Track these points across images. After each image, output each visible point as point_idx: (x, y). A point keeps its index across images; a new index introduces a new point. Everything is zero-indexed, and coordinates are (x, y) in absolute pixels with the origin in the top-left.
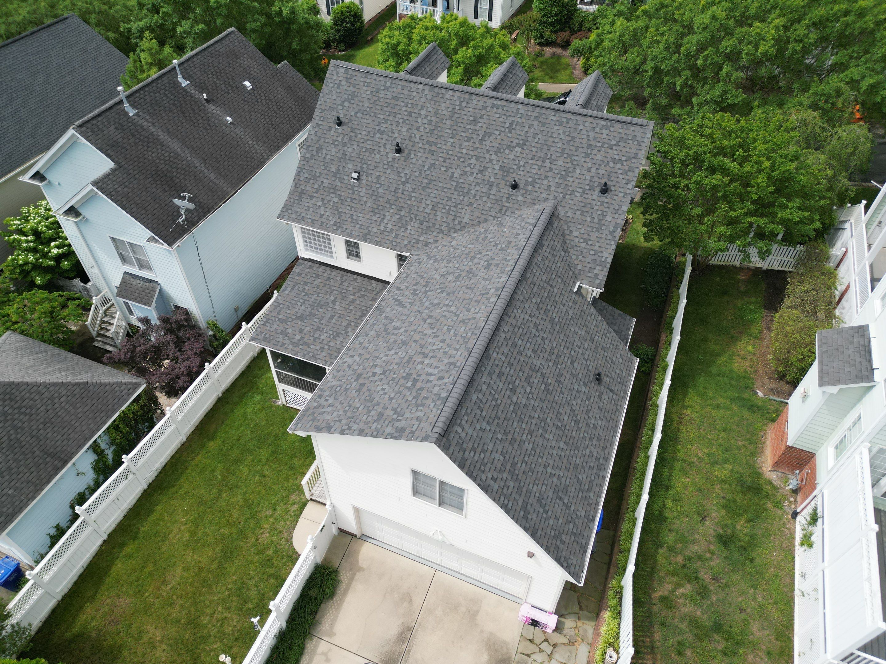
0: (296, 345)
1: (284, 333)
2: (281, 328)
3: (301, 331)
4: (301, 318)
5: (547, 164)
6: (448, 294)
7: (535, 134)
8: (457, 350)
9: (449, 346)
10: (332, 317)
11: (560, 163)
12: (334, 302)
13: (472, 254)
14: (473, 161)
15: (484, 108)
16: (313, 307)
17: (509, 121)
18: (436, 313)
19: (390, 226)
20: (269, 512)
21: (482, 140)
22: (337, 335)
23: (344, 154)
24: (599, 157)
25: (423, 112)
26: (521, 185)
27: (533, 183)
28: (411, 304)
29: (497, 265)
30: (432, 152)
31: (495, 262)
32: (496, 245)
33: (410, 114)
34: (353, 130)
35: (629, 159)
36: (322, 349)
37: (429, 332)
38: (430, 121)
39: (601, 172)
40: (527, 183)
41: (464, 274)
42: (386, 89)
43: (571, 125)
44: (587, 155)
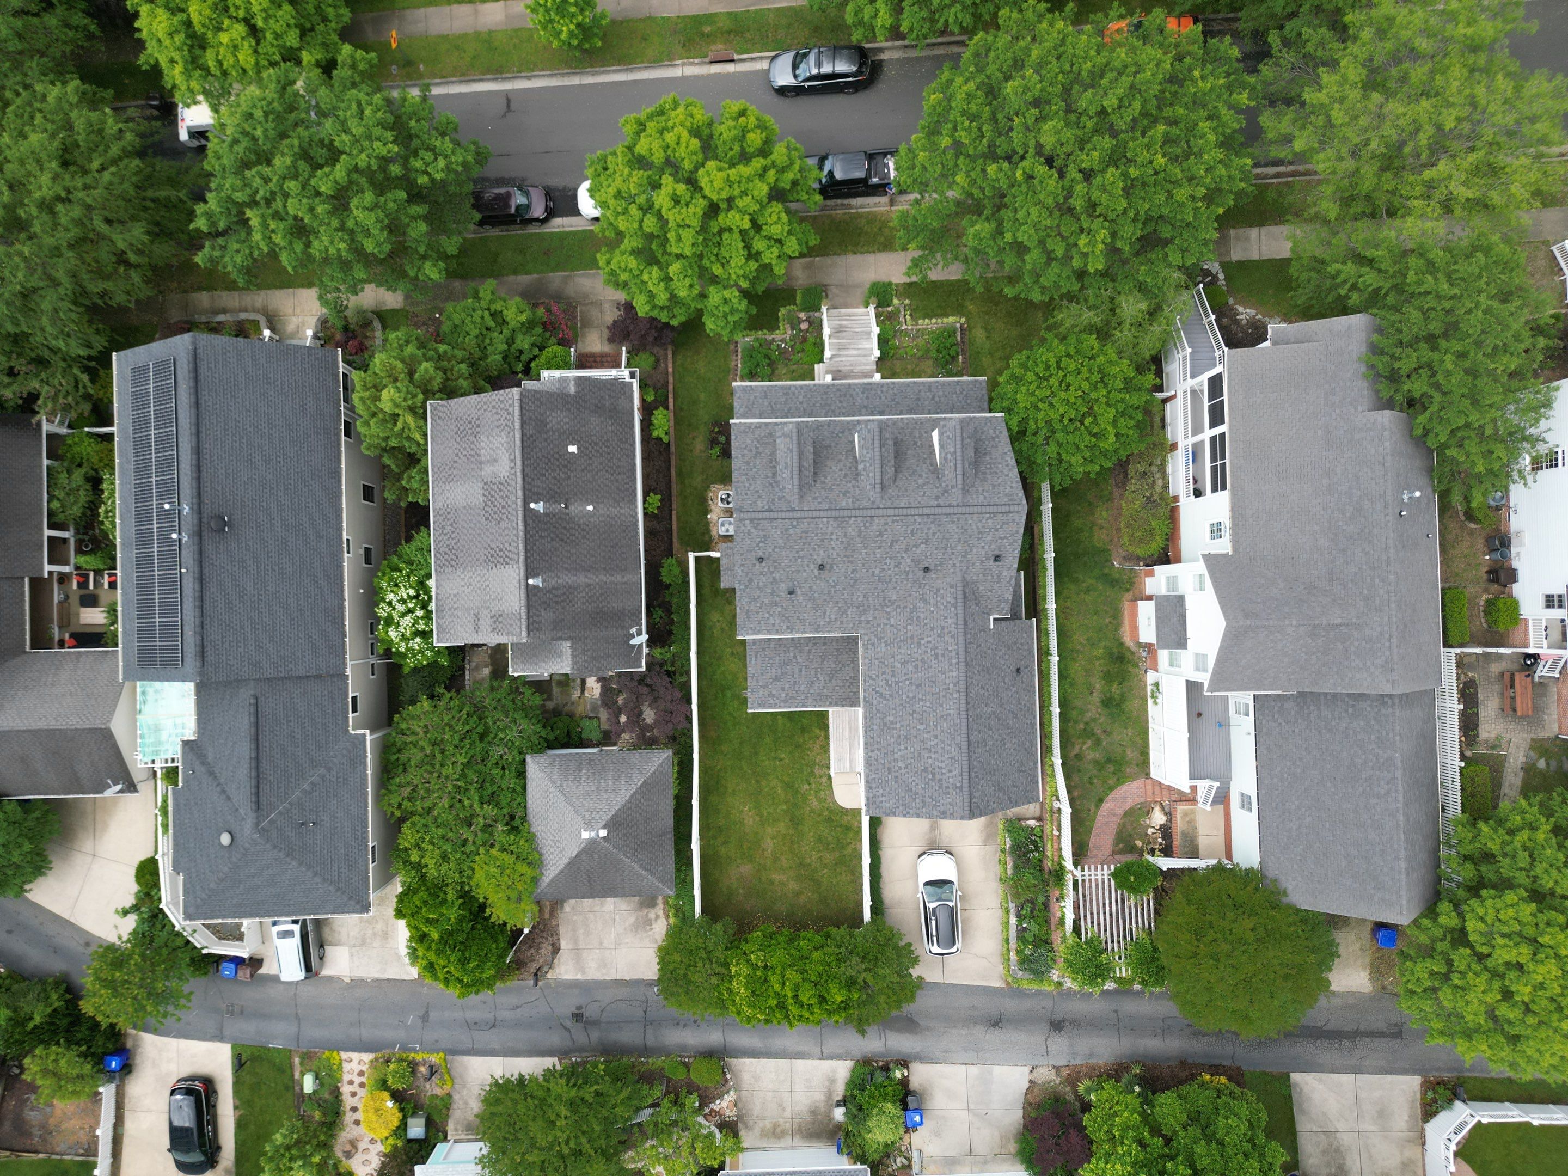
0: (785, 701)
1: (771, 695)
2: (766, 693)
3: (783, 689)
4: (777, 679)
5: (949, 550)
6: (918, 686)
7: (934, 534)
8: (950, 745)
9: (943, 742)
10: (800, 670)
11: (959, 548)
12: (795, 657)
13: (916, 640)
14: (888, 561)
15: (886, 524)
16: (781, 667)
17: (910, 528)
18: (917, 707)
19: (833, 617)
20: (806, 786)
21: (891, 547)
22: (812, 682)
23: (774, 579)
24: (989, 538)
25: (834, 537)
26: (932, 567)
27: (941, 565)
28: (891, 696)
29: (943, 655)
30: (851, 562)
31: (940, 652)
32: (932, 629)
33: (822, 540)
34: (775, 561)
35: (1012, 535)
36: (807, 697)
37: (921, 727)
38: (842, 542)
39: (993, 547)
40: (936, 566)
41: (920, 664)
42: (794, 527)
43: (962, 521)
44: (979, 539)
